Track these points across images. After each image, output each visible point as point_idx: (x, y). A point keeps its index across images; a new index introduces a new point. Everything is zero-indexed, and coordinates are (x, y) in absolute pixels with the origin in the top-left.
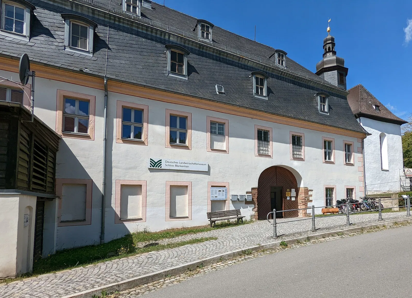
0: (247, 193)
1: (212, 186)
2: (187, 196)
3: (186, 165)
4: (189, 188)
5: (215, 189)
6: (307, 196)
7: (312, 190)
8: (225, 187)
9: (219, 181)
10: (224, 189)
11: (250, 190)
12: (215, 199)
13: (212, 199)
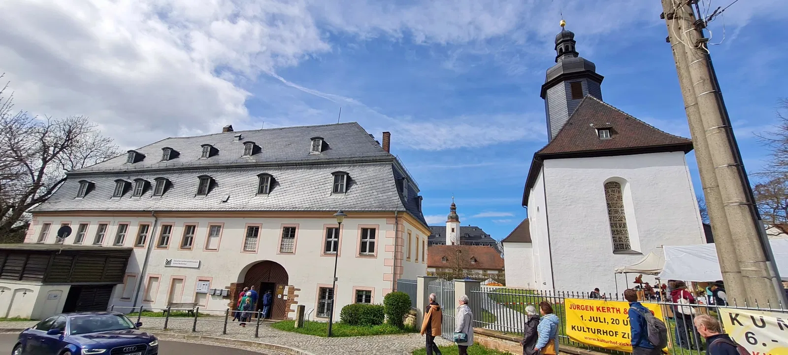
0: (226, 288)
1: (200, 280)
2: (181, 284)
3: (185, 263)
4: (184, 281)
5: (200, 282)
6: (291, 295)
7: (299, 290)
8: (209, 281)
9: (205, 276)
10: (207, 283)
11: (229, 285)
12: (199, 291)
13: (197, 291)
